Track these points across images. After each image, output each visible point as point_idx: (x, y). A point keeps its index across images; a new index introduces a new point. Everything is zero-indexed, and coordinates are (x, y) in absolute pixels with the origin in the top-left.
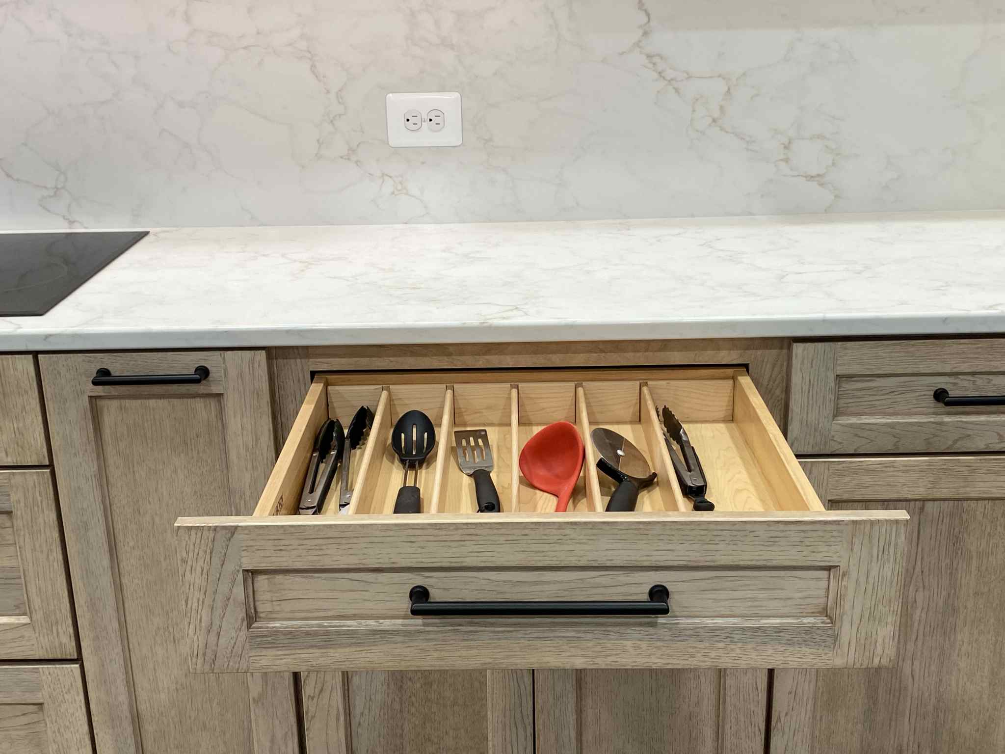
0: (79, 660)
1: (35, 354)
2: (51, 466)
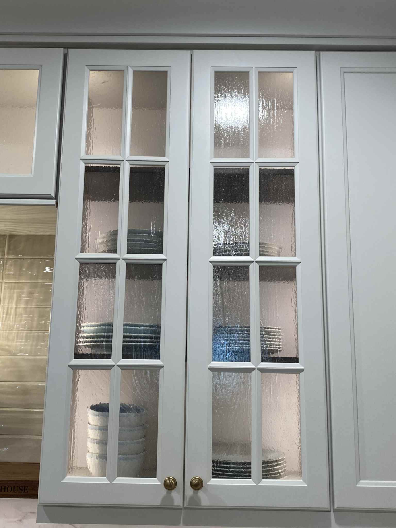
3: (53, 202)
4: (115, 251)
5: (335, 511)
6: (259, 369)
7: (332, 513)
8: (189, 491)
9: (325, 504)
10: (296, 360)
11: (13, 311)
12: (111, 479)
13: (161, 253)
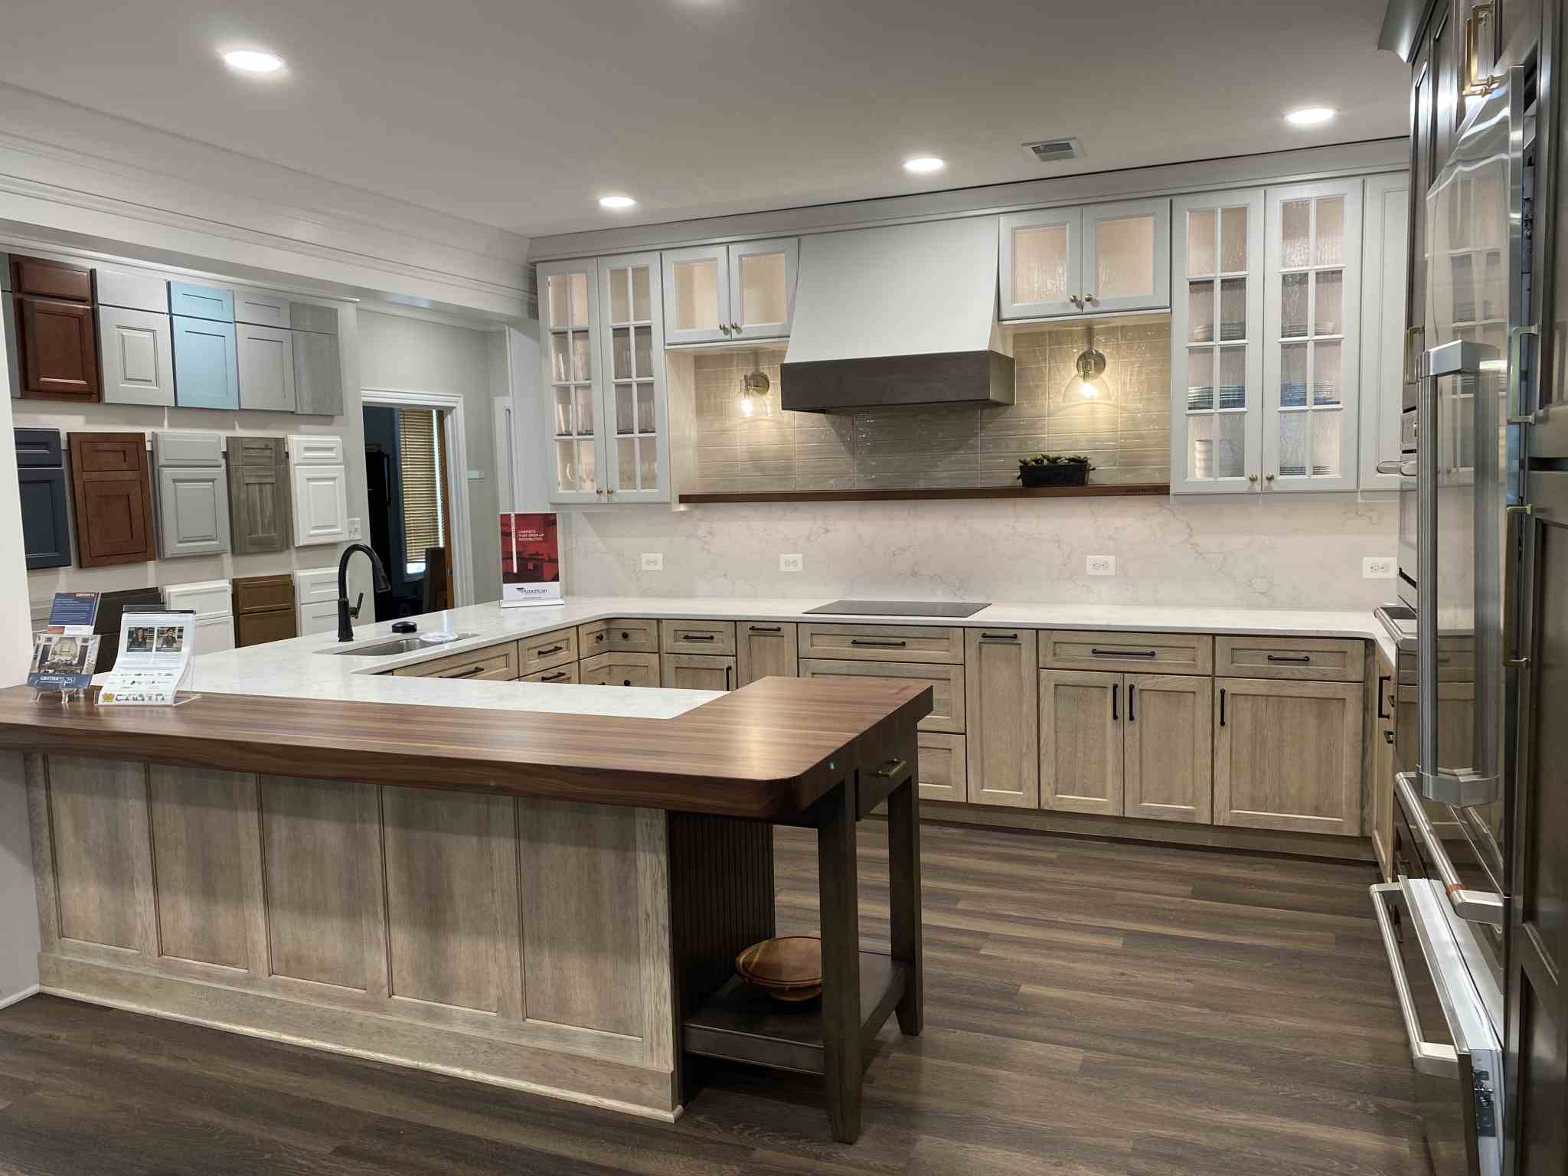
0: (965, 734)
1: (964, 627)
2: (964, 665)
3: (1169, 310)
4: (1211, 340)
5: (1362, 492)
6: (1313, 410)
7: (1359, 493)
8: (1266, 482)
9: (1353, 487)
10: (1338, 403)
11: (1128, 382)
12: (1216, 479)
13: (1244, 338)
